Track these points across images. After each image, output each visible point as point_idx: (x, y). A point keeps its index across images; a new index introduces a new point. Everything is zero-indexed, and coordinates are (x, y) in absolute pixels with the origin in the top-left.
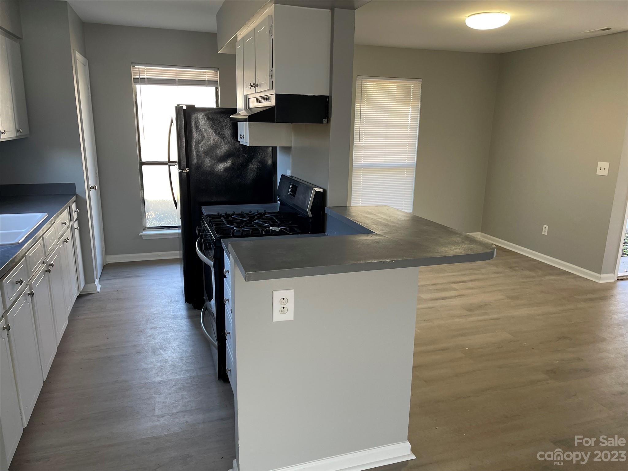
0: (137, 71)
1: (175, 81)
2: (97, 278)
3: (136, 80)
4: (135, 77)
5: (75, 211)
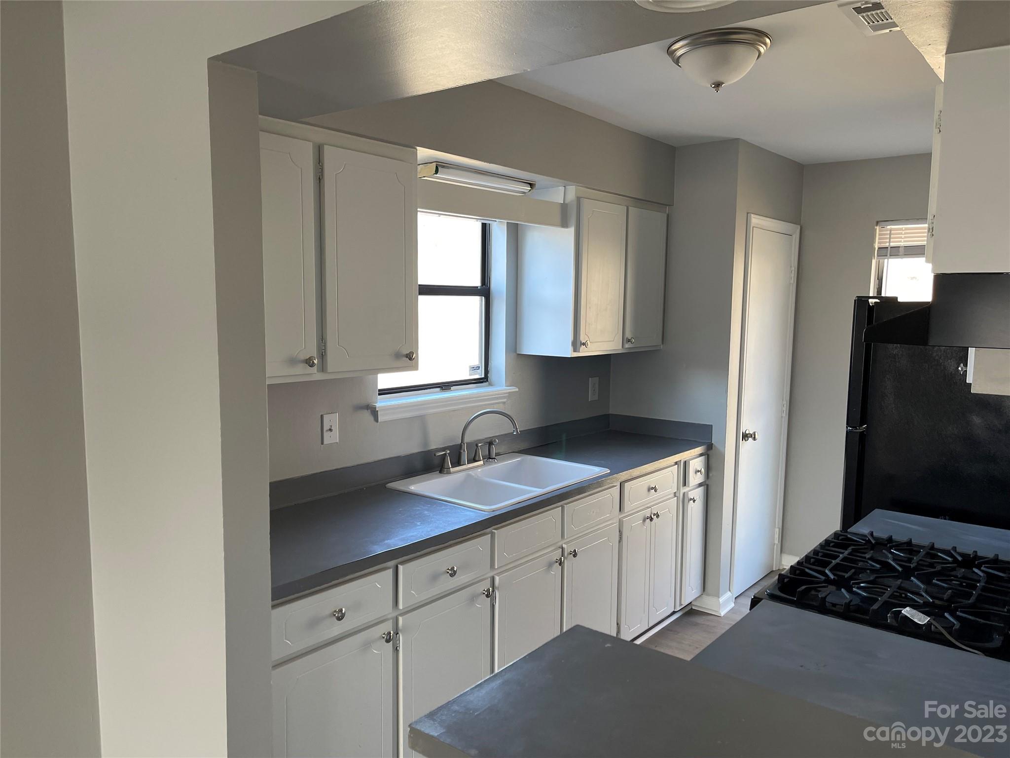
0: (886, 234)
2: (730, 590)
3: (884, 251)
4: (883, 245)
5: (698, 471)
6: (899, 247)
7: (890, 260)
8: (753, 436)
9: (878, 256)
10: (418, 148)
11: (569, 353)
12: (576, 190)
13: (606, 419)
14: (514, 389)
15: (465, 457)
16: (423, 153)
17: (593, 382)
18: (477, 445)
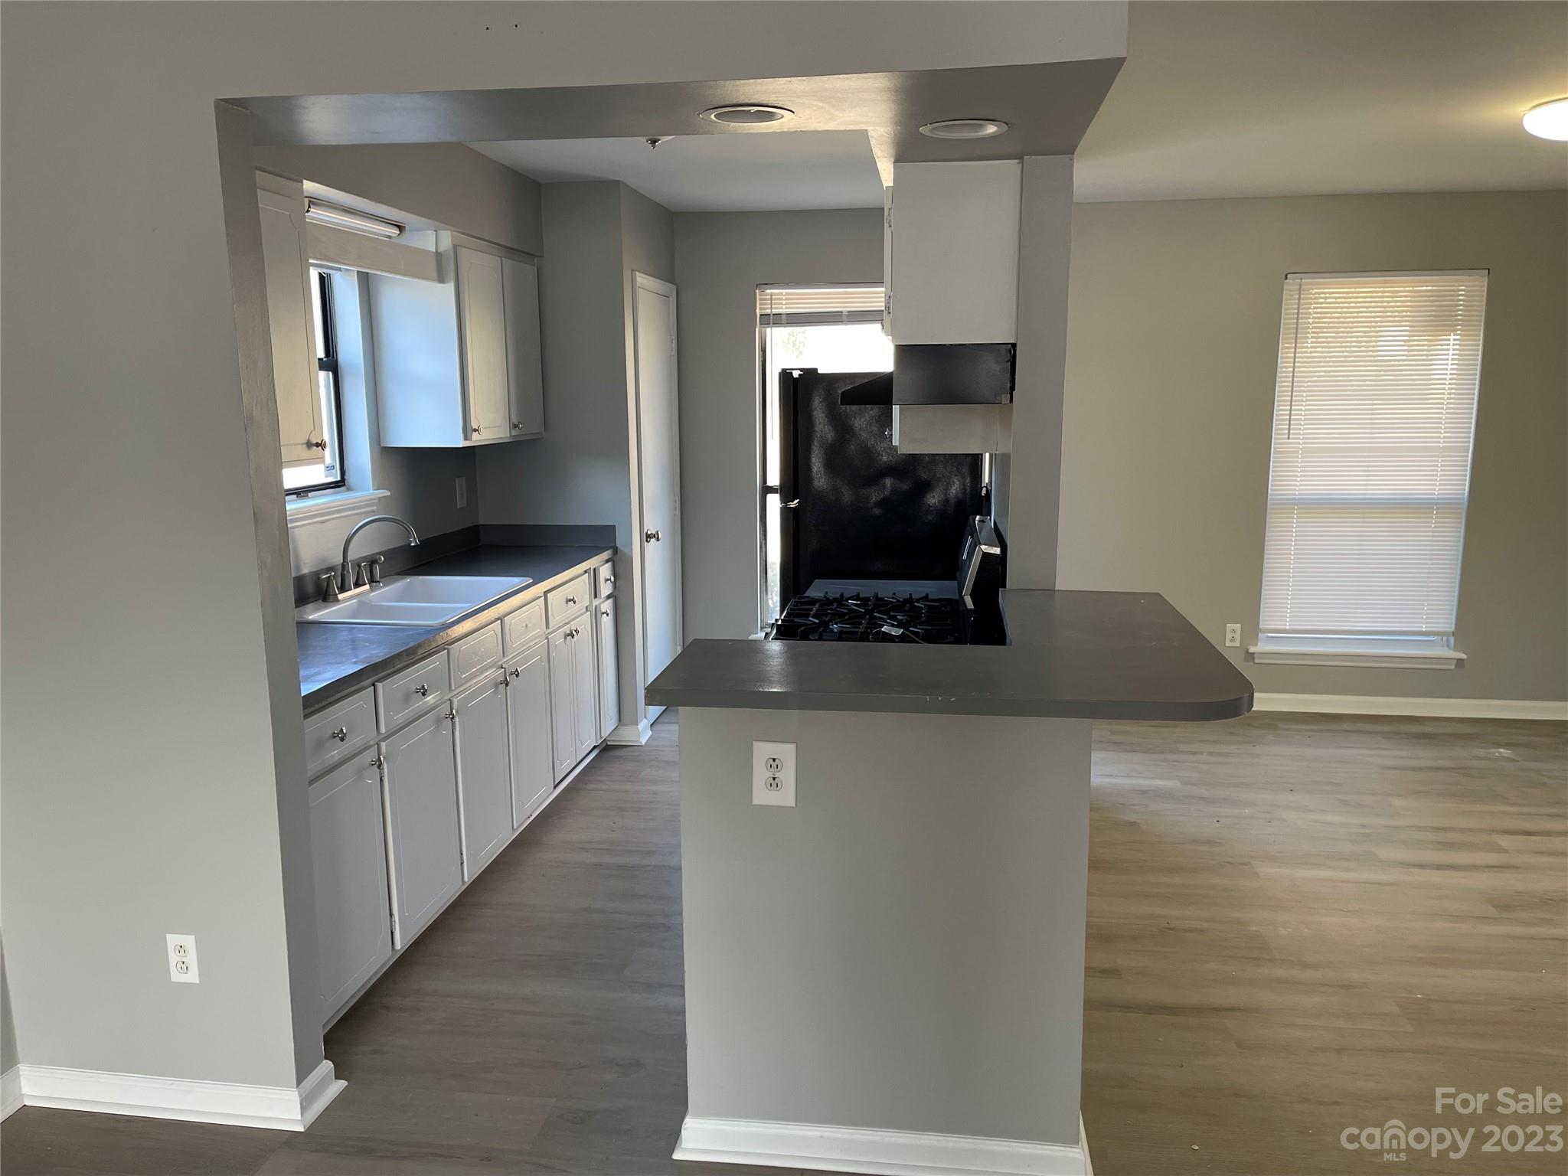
0: (767, 299)
1: (841, 316)
2: (645, 717)
3: (765, 319)
4: (764, 312)
5: (607, 580)
6: (781, 314)
7: (774, 329)
8: (656, 536)
9: (761, 324)
10: (305, 181)
11: (460, 443)
12: (452, 236)
13: (475, 531)
14: (387, 493)
15: (351, 579)
16: (309, 186)
17: (460, 483)
18: (359, 566)
